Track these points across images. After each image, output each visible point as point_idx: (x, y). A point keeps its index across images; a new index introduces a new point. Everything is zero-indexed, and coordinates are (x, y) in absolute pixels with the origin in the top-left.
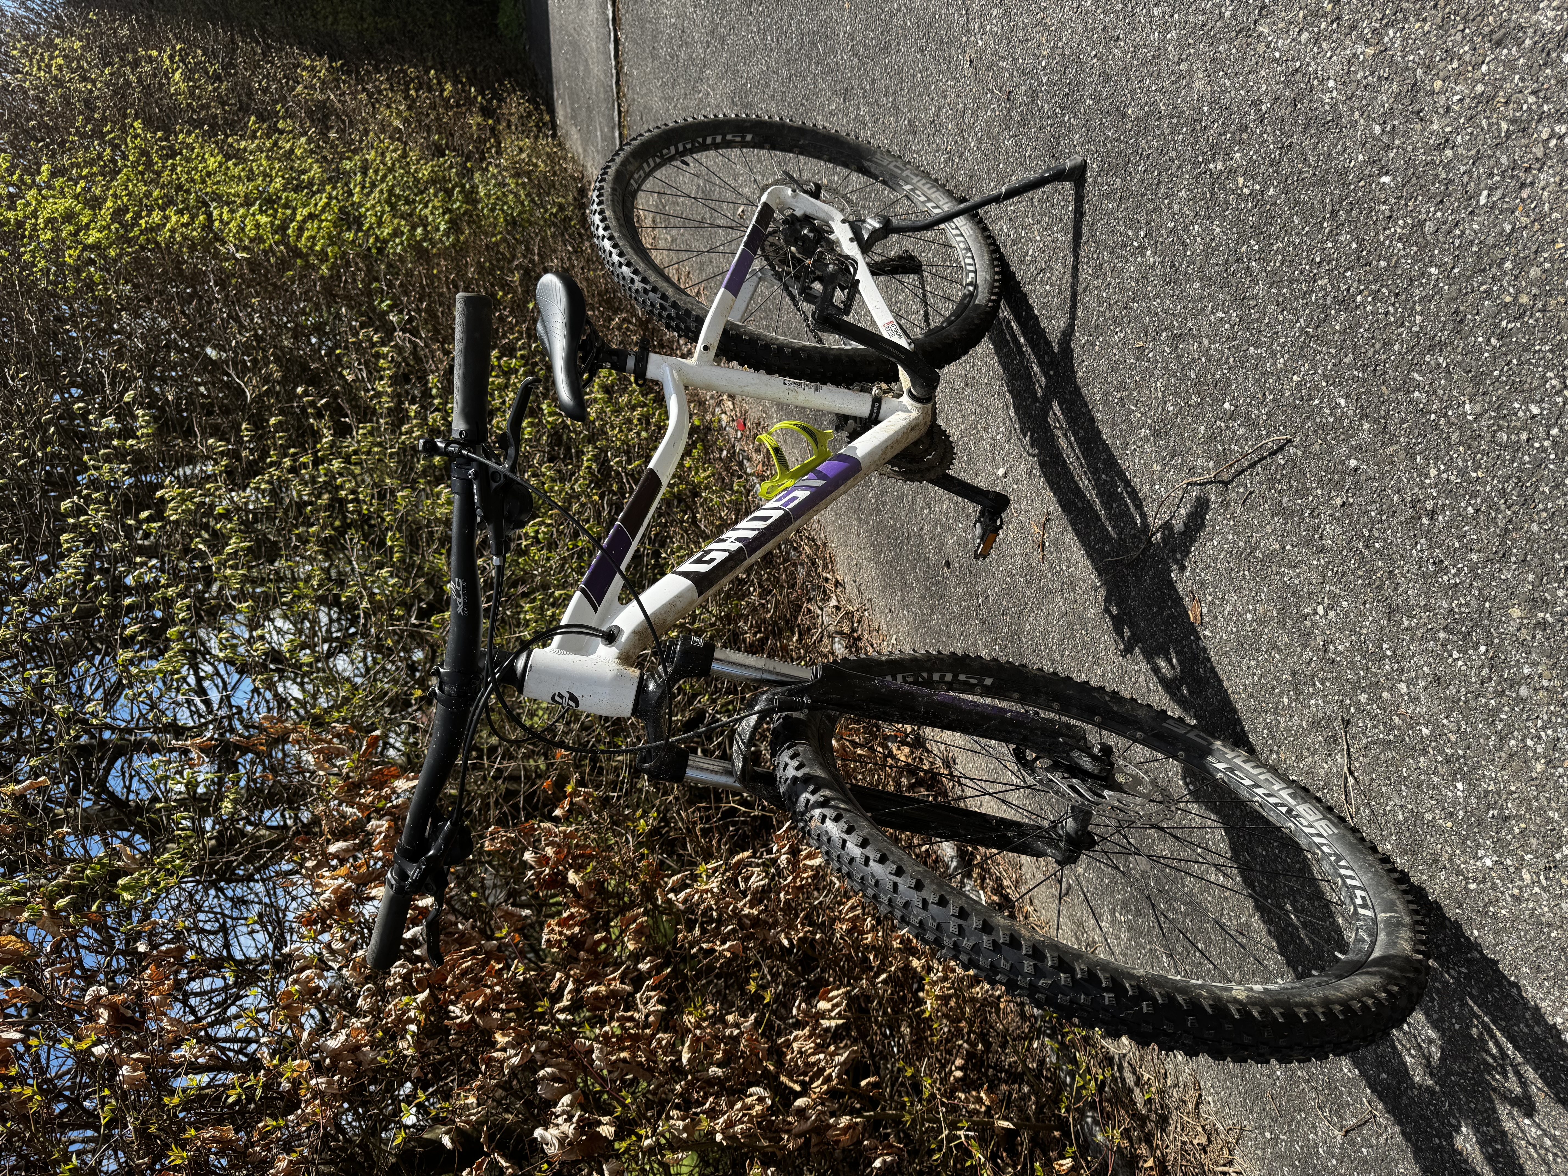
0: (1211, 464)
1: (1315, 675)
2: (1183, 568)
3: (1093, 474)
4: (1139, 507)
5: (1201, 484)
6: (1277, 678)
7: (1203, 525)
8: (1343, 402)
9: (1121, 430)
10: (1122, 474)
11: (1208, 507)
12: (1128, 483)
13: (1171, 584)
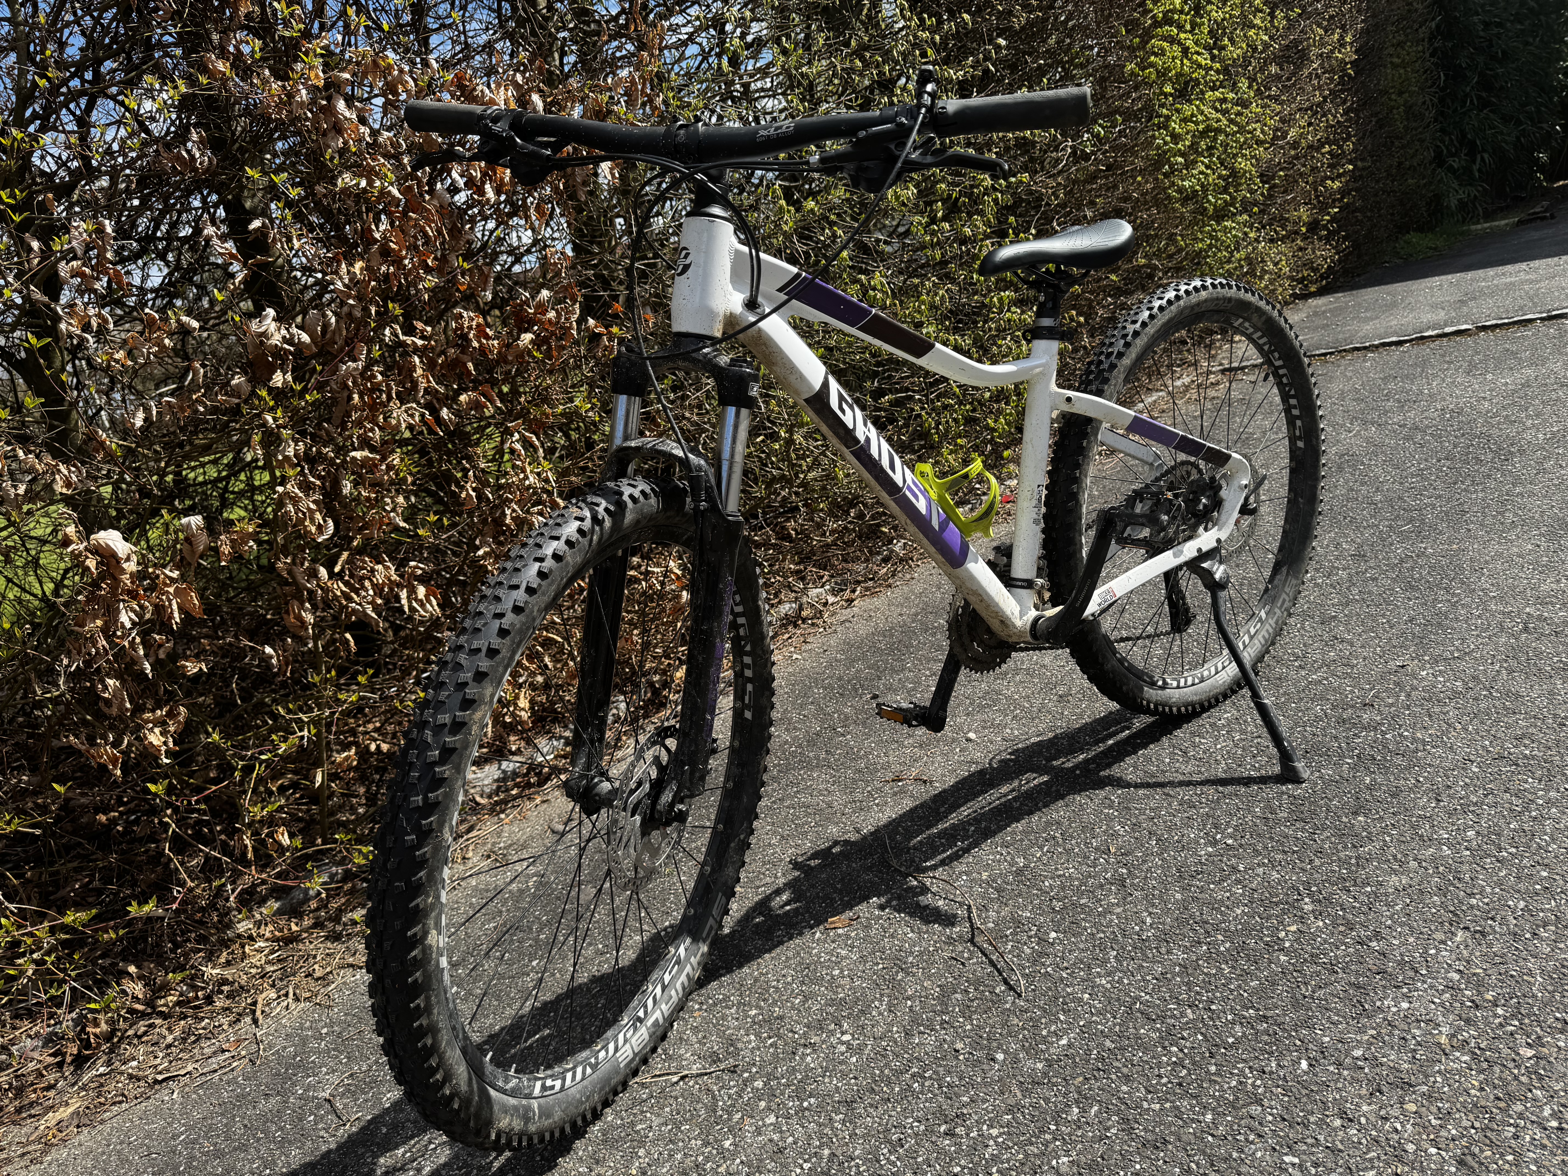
0: (991, 925)
1: (780, 1037)
2: (882, 908)
3: (975, 819)
4: (943, 863)
5: (969, 918)
6: (775, 1002)
7: (927, 922)
8: (1064, 1042)
9: (1022, 840)
10: (976, 844)
11: (947, 926)
12: (967, 850)
13: (866, 898)
